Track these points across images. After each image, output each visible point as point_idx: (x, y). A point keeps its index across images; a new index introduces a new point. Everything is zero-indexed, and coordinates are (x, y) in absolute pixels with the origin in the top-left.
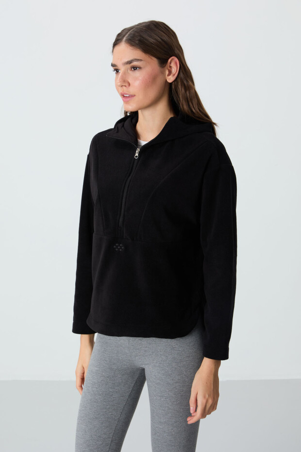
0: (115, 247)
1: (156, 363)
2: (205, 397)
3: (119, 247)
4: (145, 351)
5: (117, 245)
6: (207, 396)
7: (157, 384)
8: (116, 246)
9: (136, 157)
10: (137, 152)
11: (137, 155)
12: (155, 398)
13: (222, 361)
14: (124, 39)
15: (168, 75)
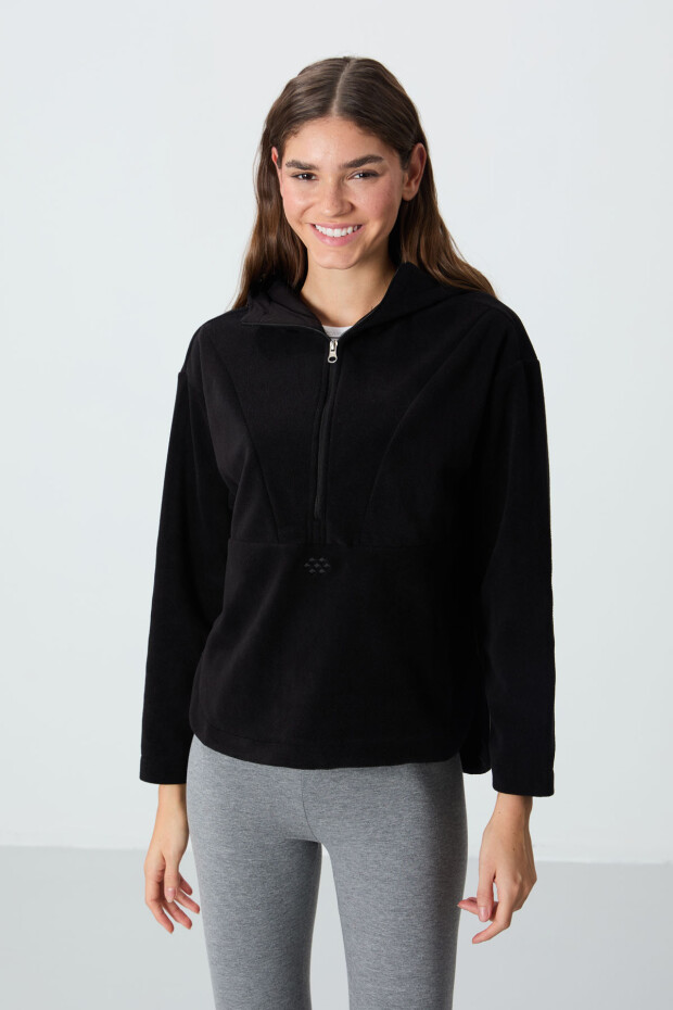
0: (307, 565)
1: (375, 832)
2: (515, 880)
3: (317, 565)
4: (345, 806)
5: (312, 560)
6: (520, 878)
7: (384, 881)
8: (310, 563)
9: (332, 359)
10: (332, 347)
11: (333, 354)
12: (382, 917)
13: (534, 798)
14: (335, 108)
15: (409, 184)
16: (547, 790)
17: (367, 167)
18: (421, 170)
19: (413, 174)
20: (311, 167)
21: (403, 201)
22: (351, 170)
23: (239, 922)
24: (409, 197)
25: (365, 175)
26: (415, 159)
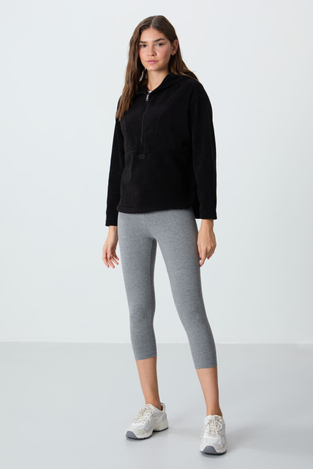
5: (140, 155)
10: (147, 97)
11: (147, 99)
14: (151, 26)
15: (173, 50)
16: (216, 218)
17: (161, 41)
18: (177, 48)
19: (174, 48)
20: (145, 42)
21: (171, 56)
22: (156, 43)
23: (129, 258)
24: (173, 54)
25: (160, 45)
26: (175, 43)
